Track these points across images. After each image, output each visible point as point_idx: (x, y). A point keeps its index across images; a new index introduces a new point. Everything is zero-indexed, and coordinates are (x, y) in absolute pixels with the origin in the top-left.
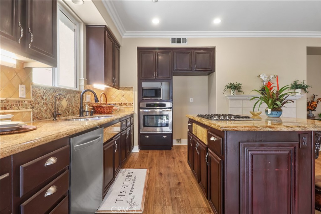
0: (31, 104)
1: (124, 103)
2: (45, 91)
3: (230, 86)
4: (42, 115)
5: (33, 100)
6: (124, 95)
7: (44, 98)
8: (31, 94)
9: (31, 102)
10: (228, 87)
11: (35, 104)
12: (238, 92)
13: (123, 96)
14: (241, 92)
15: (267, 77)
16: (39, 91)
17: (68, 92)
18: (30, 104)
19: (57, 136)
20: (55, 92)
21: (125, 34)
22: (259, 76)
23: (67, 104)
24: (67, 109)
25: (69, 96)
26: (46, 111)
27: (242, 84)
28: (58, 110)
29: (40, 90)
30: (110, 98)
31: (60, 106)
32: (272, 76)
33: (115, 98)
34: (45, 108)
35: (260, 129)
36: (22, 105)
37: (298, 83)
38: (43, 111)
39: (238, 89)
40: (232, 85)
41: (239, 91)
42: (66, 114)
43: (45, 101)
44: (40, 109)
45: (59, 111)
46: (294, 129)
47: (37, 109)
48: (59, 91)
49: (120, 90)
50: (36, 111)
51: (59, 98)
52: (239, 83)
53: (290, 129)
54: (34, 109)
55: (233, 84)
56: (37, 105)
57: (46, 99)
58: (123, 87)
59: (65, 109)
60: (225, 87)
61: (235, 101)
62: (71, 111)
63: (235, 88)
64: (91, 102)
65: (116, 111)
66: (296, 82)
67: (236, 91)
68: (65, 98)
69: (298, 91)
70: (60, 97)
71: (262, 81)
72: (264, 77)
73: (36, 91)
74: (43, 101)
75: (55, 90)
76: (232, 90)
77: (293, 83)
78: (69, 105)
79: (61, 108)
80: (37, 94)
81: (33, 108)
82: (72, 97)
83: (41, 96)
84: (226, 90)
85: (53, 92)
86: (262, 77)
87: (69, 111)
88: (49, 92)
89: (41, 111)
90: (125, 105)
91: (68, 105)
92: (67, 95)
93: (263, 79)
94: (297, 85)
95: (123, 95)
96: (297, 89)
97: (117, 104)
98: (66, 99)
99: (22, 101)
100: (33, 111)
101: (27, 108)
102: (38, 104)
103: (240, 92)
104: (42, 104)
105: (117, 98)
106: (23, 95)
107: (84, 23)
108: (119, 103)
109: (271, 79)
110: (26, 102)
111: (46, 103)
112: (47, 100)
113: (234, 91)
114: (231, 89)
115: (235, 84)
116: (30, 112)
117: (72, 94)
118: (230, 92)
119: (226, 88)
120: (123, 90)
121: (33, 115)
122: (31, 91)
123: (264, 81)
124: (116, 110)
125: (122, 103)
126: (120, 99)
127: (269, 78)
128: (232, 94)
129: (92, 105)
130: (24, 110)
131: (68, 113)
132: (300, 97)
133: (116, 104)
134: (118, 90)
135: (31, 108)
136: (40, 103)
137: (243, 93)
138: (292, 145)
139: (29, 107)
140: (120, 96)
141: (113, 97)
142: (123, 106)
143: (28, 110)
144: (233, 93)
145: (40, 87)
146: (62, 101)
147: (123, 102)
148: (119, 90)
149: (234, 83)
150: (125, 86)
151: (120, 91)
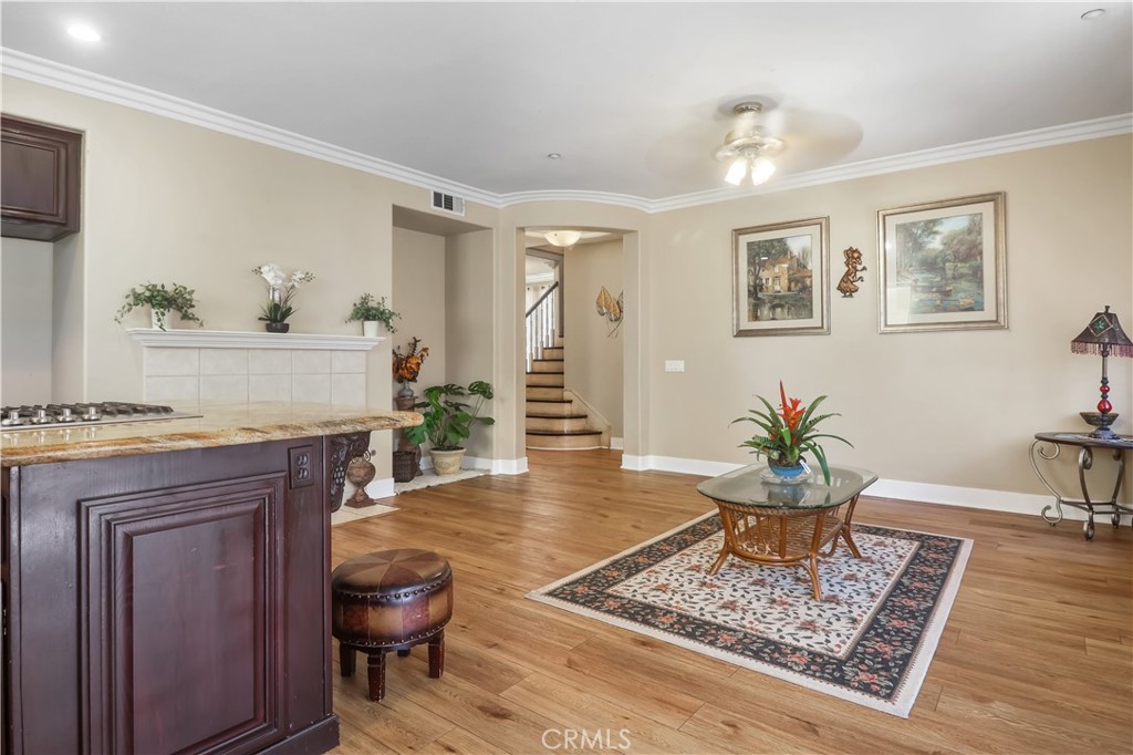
3: (148, 294)
10: (138, 299)
12: (183, 318)
14: (193, 318)
15: (284, 276)
22: (258, 271)
27: (193, 291)
32: (300, 275)
35: (160, 445)
37: (372, 304)
39: (179, 309)
40: (156, 293)
41: (185, 317)
46: (268, 437)
52: (185, 288)
53: (257, 438)
55: (159, 288)
60: (127, 297)
61: (167, 352)
63: (169, 302)
66: (365, 300)
67: (170, 315)
69: (372, 327)
71: (270, 288)
72: (272, 274)
76: (153, 311)
77: (357, 303)
84: (129, 310)
86: (269, 275)
93: (272, 282)
94: (368, 310)
96: (369, 319)
103: (190, 319)
109: (296, 284)
113: (163, 314)
114: (153, 306)
115: (169, 288)
118: (150, 316)
119: (131, 300)
123: (274, 290)
127: (290, 281)
128: (156, 328)
132: (376, 344)
137: (201, 325)
138: (269, 483)
144: (159, 320)
149: (163, 286)
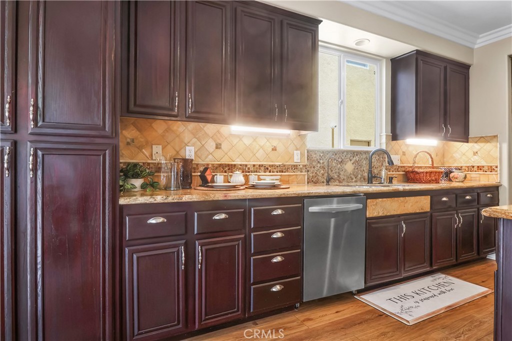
0: (306, 168)
1: (478, 167)
2: (322, 155)
4: (318, 178)
5: (308, 164)
6: (479, 152)
7: (321, 162)
8: (306, 159)
9: (305, 166)
11: (311, 168)
13: (475, 153)
16: (315, 156)
17: (355, 154)
18: (304, 168)
19: (284, 194)
20: (336, 154)
21: (479, 41)
23: (353, 167)
24: (353, 174)
25: (357, 158)
26: (323, 175)
28: (340, 174)
29: (316, 154)
30: (452, 157)
31: (342, 170)
33: (461, 158)
34: (322, 172)
36: (297, 168)
38: (320, 175)
42: (352, 179)
43: (322, 165)
44: (316, 173)
45: (341, 176)
47: (313, 173)
48: (341, 153)
49: (471, 142)
50: (311, 175)
51: (341, 162)
54: (309, 173)
56: (313, 169)
57: (323, 163)
58: (476, 137)
59: (351, 174)
62: (359, 176)
64: (401, 165)
65: (457, 180)
68: (351, 160)
70: (343, 160)
73: (311, 155)
74: (319, 165)
75: (336, 153)
78: (357, 169)
79: (345, 172)
80: (312, 158)
81: (308, 171)
82: (362, 159)
83: (317, 160)
85: (333, 155)
87: (358, 176)
88: (328, 156)
89: (317, 174)
90: (481, 169)
91: (354, 169)
92: (353, 157)
95: (475, 151)
97: (464, 168)
98: (352, 162)
99: (297, 165)
100: (308, 175)
101: (301, 172)
102: (314, 167)
104: (318, 168)
105: (464, 157)
106: (298, 160)
107: (386, 58)
108: (468, 167)
110: (301, 166)
111: (323, 167)
112: (325, 163)
116: (305, 175)
117: (362, 155)
120: (476, 143)
121: (308, 179)
122: (306, 156)
124: (457, 178)
125: (473, 167)
126: (470, 159)
129: (403, 169)
130: (299, 173)
131: (355, 179)
133: (462, 167)
134: (466, 144)
135: (305, 171)
136: (316, 167)
139: (304, 171)
140: (470, 154)
141: (457, 155)
142: (476, 171)
143: (303, 173)
145: (316, 151)
146: (345, 164)
147: (476, 165)
148: (468, 142)
150: (480, 136)
151: (470, 145)
